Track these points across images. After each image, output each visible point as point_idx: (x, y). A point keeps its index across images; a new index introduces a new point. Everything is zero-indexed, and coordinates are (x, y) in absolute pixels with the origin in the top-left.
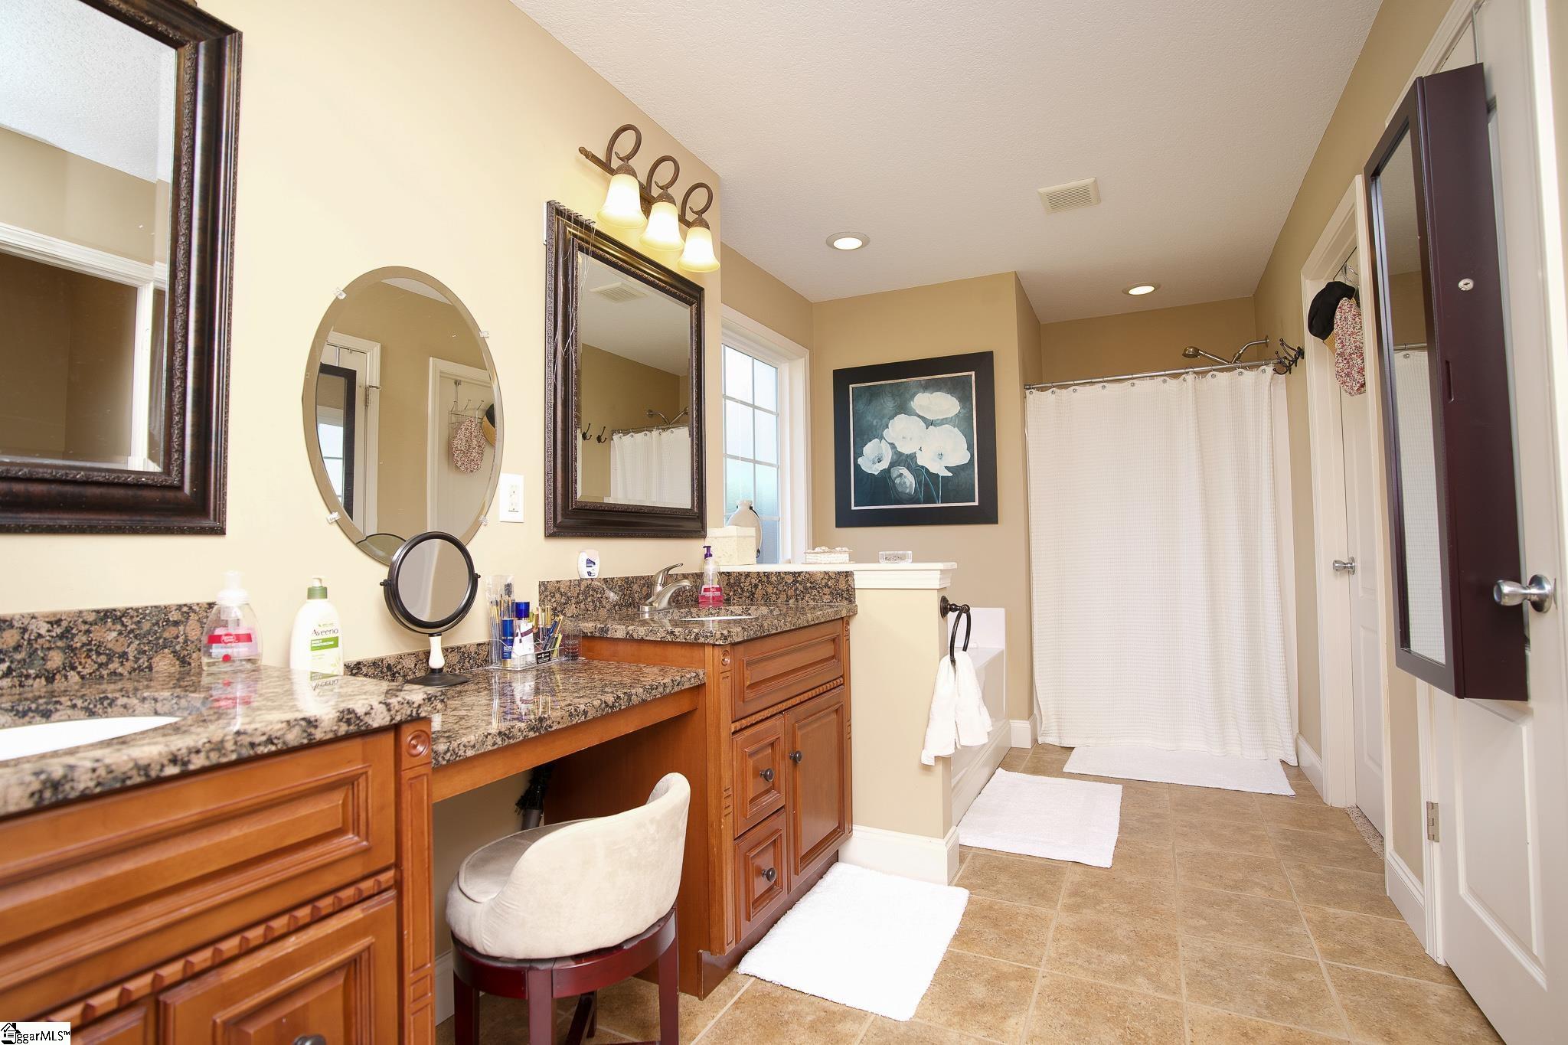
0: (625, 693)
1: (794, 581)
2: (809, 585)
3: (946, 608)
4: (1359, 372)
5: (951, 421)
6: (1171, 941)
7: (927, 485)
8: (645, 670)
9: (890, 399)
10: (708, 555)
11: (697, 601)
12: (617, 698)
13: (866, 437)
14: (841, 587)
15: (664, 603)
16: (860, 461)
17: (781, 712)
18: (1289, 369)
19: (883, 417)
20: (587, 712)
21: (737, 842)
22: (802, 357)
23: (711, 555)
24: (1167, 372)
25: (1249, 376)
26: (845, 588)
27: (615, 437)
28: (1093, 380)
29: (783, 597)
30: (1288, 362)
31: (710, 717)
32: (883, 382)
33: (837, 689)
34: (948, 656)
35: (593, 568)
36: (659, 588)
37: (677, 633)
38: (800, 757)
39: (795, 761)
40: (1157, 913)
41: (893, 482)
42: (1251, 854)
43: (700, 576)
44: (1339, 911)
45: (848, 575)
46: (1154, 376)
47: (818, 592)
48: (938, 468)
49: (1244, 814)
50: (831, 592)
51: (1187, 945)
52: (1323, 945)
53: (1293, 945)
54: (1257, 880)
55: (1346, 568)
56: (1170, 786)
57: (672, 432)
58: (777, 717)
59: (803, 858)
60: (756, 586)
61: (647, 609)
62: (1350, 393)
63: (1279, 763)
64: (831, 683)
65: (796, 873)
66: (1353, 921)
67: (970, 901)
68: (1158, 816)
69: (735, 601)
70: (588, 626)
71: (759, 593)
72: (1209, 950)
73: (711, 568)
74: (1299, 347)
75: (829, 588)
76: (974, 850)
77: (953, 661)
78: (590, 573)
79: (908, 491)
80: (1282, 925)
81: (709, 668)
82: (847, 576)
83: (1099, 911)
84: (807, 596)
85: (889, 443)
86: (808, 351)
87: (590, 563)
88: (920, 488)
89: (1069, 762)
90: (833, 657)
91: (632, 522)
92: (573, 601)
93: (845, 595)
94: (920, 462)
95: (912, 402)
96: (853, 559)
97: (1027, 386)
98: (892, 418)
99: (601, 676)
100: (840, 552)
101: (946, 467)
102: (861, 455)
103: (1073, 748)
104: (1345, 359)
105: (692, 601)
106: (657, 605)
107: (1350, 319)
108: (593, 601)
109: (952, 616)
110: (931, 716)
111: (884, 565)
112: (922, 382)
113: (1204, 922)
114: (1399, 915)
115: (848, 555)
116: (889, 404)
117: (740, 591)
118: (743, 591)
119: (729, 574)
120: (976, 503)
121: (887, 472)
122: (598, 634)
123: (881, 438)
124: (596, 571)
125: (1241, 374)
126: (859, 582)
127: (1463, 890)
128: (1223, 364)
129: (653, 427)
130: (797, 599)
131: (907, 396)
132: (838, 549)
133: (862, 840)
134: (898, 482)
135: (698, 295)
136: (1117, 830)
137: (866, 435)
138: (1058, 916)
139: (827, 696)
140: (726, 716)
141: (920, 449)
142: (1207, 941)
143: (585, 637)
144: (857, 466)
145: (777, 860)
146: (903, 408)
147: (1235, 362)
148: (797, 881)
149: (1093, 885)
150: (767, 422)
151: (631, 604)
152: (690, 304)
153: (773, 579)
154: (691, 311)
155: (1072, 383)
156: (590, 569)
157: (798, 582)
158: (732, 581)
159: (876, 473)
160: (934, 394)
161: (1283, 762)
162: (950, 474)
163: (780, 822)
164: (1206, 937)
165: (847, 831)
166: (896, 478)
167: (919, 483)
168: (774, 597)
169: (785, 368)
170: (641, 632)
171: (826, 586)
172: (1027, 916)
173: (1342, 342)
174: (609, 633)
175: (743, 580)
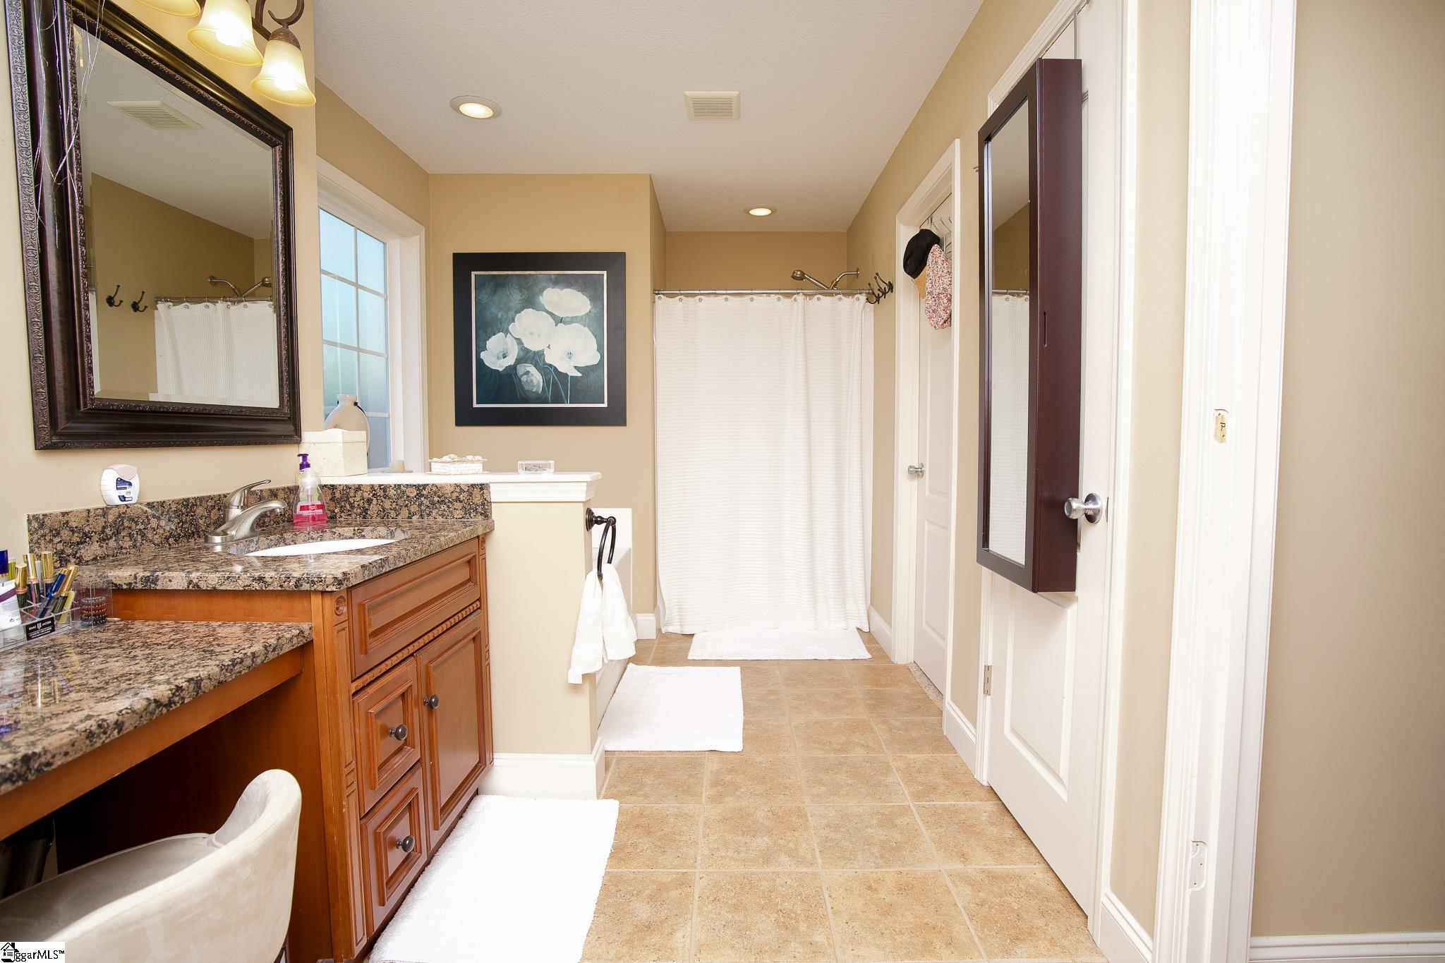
0: (189, 680)
1: (417, 494)
2: (436, 499)
3: (591, 521)
4: (944, 310)
5: (581, 320)
6: (802, 815)
7: (555, 384)
8: (222, 632)
9: (517, 291)
10: (305, 465)
11: (290, 520)
12: (177, 690)
13: (489, 330)
14: (476, 500)
15: (245, 529)
16: (483, 355)
17: (412, 655)
18: (878, 298)
19: (509, 310)
20: (123, 723)
21: (364, 821)
22: (416, 235)
23: (308, 466)
24: (781, 291)
25: (847, 301)
26: (479, 502)
27: (161, 306)
28: (717, 292)
29: (405, 513)
30: (880, 294)
31: (321, 682)
32: (510, 273)
33: (474, 614)
34: (595, 570)
35: (128, 490)
36: (235, 512)
37: (268, 579)
38: (437, 701)
39: (431, 706)
40: (787, 788)
41: (520, 380)
42: (848, 717)
43: (294, 490)
44: (917, 756)
45: (483, 487)
46: (771, 294)
47: (448, 507)
48: (567, 368)
49: (839, 681)
50: (464, 507)
51: (814, 814)
52: (910, 789)
53: (890, 794)
54: (857, 740)
55: (917, 472)
56: (778, 662)
57: (246, 306)
58: (407, 662)
59: (442, 809)
60: (369, 501)
61: (218, 539)
62: (935, 327)
63: (856, 630)
64: (467, 610)
65: (436, 828)
66: (926, 762)
67: (621, 812)
68: (772, 692)
69: (342, 519)
70: (122, 575)
71: (373, 509)
72: (831, 815)
73: (308, 482)
74: (889, 282)
75: (461, 502)
76: (617, 755)
77: (600, 576)
78: (123, 498)
79: (534, 390)
80: (880, 778)
81: (317, 621)
82: (482, 489)
83: (739, 797)
84: (434, 512)
85: (516, 338)
86: (424, 228)
87: (121, 483)
88: (548, 386)
89: (691, 648)
90: (469, 580)
91: (190, 426)
92: (95, 538)
93: (480, 510)
94: (548, 360)
95: (540, 297)
96: (488, 468)
97: (656, 291)
98: (519, 311)
99: (148, 651)
100: (473, 462)
101: (575, 367)
102: (484, 349)
103: (692, 635)
104: (933, 297)
105: (284, 521)
106: (233, 533)
107: (940, 263)
108: (130, 535)
109: (598, 529)
110: (577, 634)
111: (523, 476)
112: (552, 277)
113: (823, 789)
114: (953, 750)
115: (482, 465)
116: (516, 297)
117: (348, 507)
118: (352, 506)
119: (333, 487)
120: (605, 405)
121: (512, 369)
122: (139, 586)
123: (507, 332)
124: (133, 494)
125: (840, 299)
126: (495, 494)
127: (1007, 731)
128: (824, 289)
129: (219, 298)
130: (421, 515)
131: (536, 290)
132: (470, 457)
133: (504, 766)
134: (525, 380)
135: (284, 136)
136: (742, 712)
137: (489, 328)
138: (704, 810)
139: (463, 625)
140: (343, 675)
141: (549, 347)
142: (829, 807)
143: (118, 590)
144: (480, 362)
145: (414, 826)
146: (530, 302)
147: (832, 288)
148: (436, 836)
149: (731, 771)
150: (372, 306)
151: (193, 533)
152: (273, 146)
153: (392, 492)
154: (274, 155)
155: (698, 292)
156: (123, 493)
157: (423, 495)
158: (338, 495)
159: (501, 370)
160: (565, 290)
161: (858, 629)
162: (580, 375)
163: (416, 781)
164: (827, 802)
165: (488, 762)
166: (522, 375)
167: (547, 382)
168: (393, 514)
169: (395, 245)
170: (212, 580)
171: (458, 499)
172: (676, 816)
173: (932, 283)
174: (159, 583)
175: (352, 494)
